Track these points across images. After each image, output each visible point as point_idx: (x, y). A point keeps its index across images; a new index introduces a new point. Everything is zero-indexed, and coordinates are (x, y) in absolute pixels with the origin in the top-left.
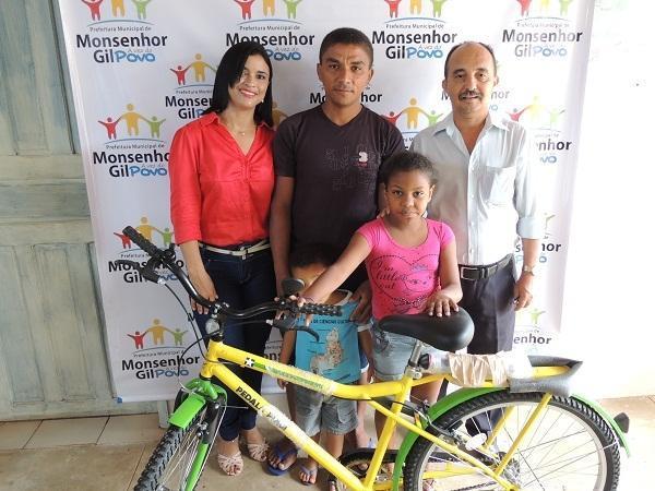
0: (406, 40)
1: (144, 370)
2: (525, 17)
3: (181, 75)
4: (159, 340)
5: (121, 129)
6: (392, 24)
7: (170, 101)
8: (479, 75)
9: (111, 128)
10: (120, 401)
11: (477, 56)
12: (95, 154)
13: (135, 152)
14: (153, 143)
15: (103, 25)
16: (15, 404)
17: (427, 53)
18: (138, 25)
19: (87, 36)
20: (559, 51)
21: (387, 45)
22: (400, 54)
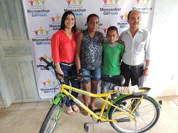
0: (109, 10)
1: (46, 91)
2: (138, 4)
3: (53, 19)
4: (49, 84)
5: (39, 33)
6: (105, 6)
7: (51, 26)
8: (138, 19)
9: (37, 33)
10: (40, 98)
12: (33, 39)
13: (42, 39)
14: (47, 36)
15: (34, 7)
16: (16, 99)
17: (113, 13)
18: (43, 7)
19: (30, 10)
20: (146, 12)
21: (104, 11)
22: (107, 14)
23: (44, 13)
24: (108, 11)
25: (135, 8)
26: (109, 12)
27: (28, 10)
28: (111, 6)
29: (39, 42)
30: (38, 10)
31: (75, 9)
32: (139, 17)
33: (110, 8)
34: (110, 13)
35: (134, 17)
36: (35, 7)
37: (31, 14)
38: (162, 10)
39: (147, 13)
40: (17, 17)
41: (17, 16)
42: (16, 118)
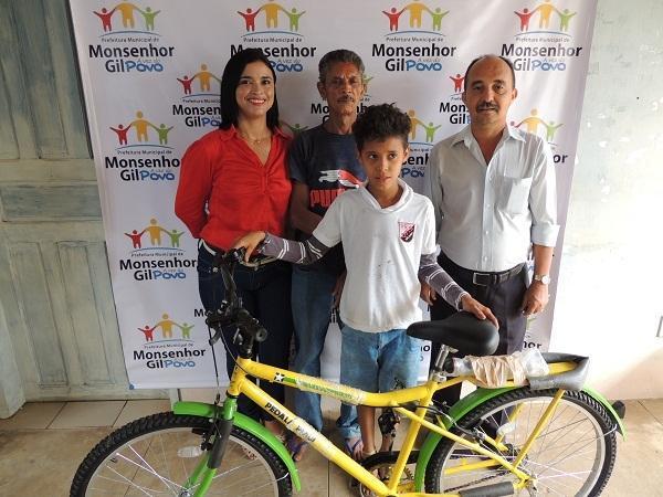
0: (406, 53)
1: (155, 360)
2: (524, 31)
3: (187, 85)
4: (167, 334)
5: (132, 135)
6: (393, 37)
7: (177, 110)
9: (122, 134)
10: (132, 387)
11: (495, 68)
12: (107, 159)
13: (144, 157)
14: (161, 149)
15: (113, 37)
16: (42, 386)
17: (425, 66)
18: (147, 36)
19: (99, 47)
20: (558, 65)
21: (387, 58)
22: (400, 67)
23: (153, 59)
24: (404, 57)
25: (512, 46)
26: (406, 59)
27: (91, 47)
28: (414, 35)
29: (131, 170)
30: (130, 46)
31: (272, 46)
33: (413, 45)
34: (411, 64)
35: (480, 82)
36: (117, 36)
38: (621, 56)
39: (562, 67)
40: (52, 74)
41: (52, 68)
42: (32, 462)
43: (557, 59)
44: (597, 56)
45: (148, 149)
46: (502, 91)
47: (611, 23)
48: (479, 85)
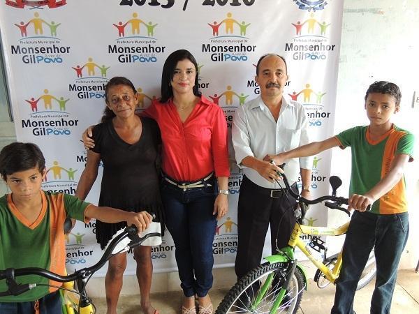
0: (224, 49)
2: (299, 35)
3: (79, 71)
4: (66, 241)
8: (278, 74)
9: (34, 105)
12: (23, 121)
13: (49, 120)
14: (61, 114)
15: (28, 40)
17: (237, 58)
18: (52, 40)
19: (18, 46)
20: (321, 56)
22: (221, 58)
23: (55, 55)
25: (292, 44)
26: (224, 53)
27: (13, 47)
28: (229, 38)
29: (40, 128)
30: (40, 46)
31: (136, 46)
32: (279, 70)
33: (229, 45)
34: (227, 56)
35: (268, 70)
36: (31, 40)
37: (20, 56)
38: (360, 51)
39: (323, 57)
43: (320, 53)
44: (344, 51)
45: (52, 114)
46: (281, 76)
47: (353, 31)
48: (267, 72)
